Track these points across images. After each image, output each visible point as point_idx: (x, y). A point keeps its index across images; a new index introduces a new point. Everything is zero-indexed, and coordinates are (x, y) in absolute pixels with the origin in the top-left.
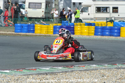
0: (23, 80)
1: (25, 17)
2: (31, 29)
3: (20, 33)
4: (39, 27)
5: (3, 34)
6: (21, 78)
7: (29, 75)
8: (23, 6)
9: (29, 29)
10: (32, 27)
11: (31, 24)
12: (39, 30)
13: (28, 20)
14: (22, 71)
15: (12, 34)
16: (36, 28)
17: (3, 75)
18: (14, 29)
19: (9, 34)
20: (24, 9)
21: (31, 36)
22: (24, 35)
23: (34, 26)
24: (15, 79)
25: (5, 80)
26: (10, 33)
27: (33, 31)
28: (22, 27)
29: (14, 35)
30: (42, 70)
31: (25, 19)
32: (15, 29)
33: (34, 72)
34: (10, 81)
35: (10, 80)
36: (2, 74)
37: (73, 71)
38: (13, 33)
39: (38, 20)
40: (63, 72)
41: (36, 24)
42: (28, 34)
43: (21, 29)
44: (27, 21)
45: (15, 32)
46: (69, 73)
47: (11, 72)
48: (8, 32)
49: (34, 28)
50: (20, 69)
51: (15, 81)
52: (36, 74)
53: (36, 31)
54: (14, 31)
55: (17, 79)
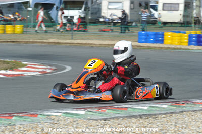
2: (159, 39)
9: (157, 39)
10: (160, 36)
12: (169, 40)
16: (165, 37)
23: (163, 35)
27: (162, 42)
28: (148, 36)
32: (139, 39)
37: (182, 112)
40: (166, 113)
43: (146, 39)
45: (139, 43)
46: (177, 115)
49: (163, 37)
53: (165, 41)
54: (137, 40)
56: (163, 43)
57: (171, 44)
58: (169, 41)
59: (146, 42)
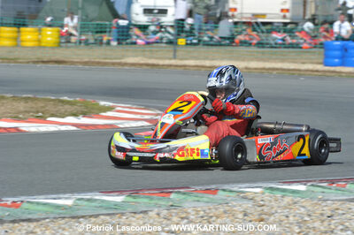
0: (349, 216)
3: (338, 69)
5: (289, 70)
6: (340, 212)
14: (344, 186)
15: (317, 71)
17: (288, 199)
18: (322, 57)
19: (307, 70)
24: (322, 214)
25: (291, 218)
26: (310, 67)
28: (346, 50)
32: (326, 56)
34: (307, 218)
35: (309, 215)
36: (283, 197)
38: (320, 67)
43: (342, 57)
45: (326, 65)
47: (312, 188)
48: (304, 63)
50: (339, 180)
51: (323, 221)
54: (321, 61)
55: (329, 213)
59: (343, 64)
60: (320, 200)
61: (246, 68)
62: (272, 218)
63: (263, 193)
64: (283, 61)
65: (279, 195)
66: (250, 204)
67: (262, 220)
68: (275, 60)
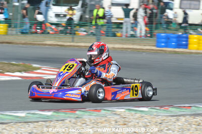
0: (170, 123)
1: (174, 22)
2: (183, 43)
3: (164, 49)
4: (195, 38)
5: (137, 49)
6: (166, 121)
7: (180, 116)
8: (170, 4)
10: (184, 39)
11: (183, 34)
12: (195, 44)
13: (178, 27)
14: (167, 109)
15: (152, 50)
16: (191, 41)
17: (138, 115)
18: (155, 42)
19: (147, 49)
20: (171, 9)
21: (182, 53)
22: (171, 51)
23: (187, 38)
24: (156, 122)
25: (140, 124)
26: (148, 47)
27: (186, 46)
29: (156, 52)
30: (200, 109)
31: (173, 26)
32: (158, 42)
33: (187, 111)
34: (148, 124)
35: (150, 123)
36: (136, 113)
38: (154, 48)
39: (194, 27)
41: (191, 34)
42: (177, 50)
43: (166, 43)
44: (177, 30)
45: (158, 47)
47: (151, 110)
48: (145, 46)
49: (187, 41)
50: (165, 106)
51: (157, 126)
52: (191, 115)
53: (190, 46)
54: (155, 45)
55: (160, 122)
56: (187, 48)
57: (198, 49)
58: (196, 46)
59: (166, 47)
60: (155, 115)
61: (114, 48)
62: (130, 124)
63: (125, 112)
64: (133, 44)
65: (133, 113)
66: (118, 117)
67: (125, 124)
68: (129, 44)
